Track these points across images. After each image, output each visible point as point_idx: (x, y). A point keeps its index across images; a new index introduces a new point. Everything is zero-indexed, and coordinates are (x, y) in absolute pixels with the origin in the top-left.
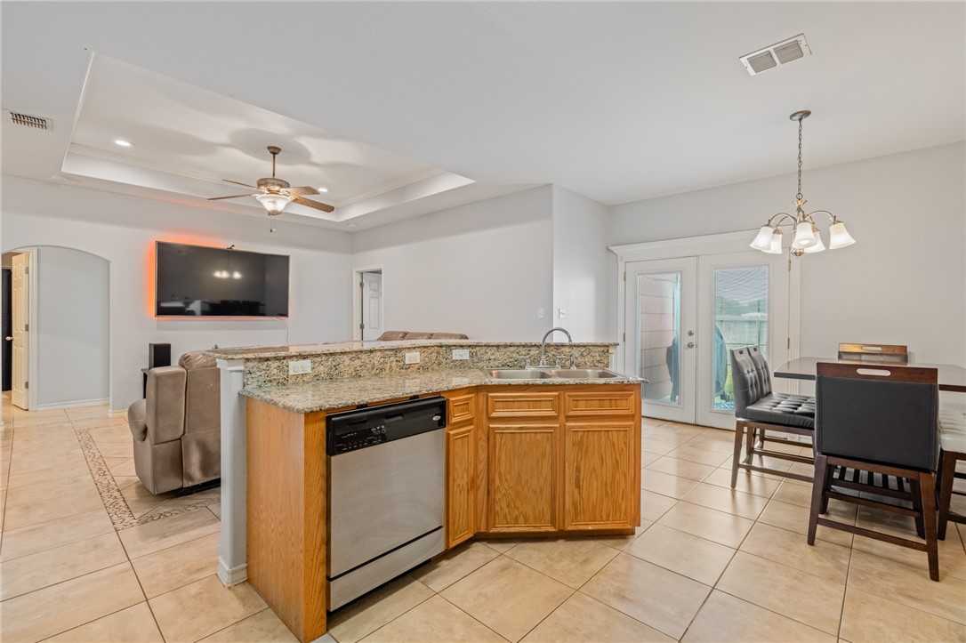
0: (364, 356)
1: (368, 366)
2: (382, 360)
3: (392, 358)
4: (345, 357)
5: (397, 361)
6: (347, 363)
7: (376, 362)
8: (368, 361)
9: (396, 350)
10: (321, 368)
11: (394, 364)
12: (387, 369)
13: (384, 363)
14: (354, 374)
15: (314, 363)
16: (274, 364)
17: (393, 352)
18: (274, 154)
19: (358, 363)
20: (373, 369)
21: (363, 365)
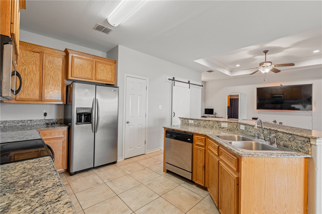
0: (207, 122)
1: (208, 125)
2: (213, 124)
3: (216, 124)
4: (201, 121)
5: (218, 125)
6: (202, 123)
7: (211, 124)
8: (208, 123)
9: (218, 122)
10: (196, 123)
11: (217, 126)
12: (215, 127)
13: (213, 125)
14: (204, 126)
15: (194, 121)
16: (187, 120)
17: (217, 122)
18: (266, 53)
19: (205, 123)
20: (210, 126)
21: (207, 124)
